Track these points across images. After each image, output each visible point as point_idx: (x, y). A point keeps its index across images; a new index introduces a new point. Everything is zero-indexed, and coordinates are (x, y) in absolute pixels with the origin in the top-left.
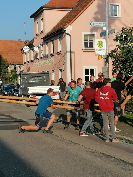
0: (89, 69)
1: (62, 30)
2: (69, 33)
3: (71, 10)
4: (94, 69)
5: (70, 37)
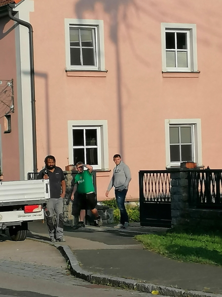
0: (84, 128)
1: (7, 11)
2: (27, 21)
4: (99, 130)
5: (30, 33)
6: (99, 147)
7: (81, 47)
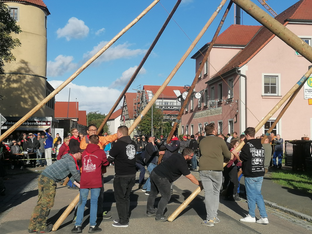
0: (270, 121)
1: (235, 70)
2: (245, 74)
3: (244, 48)
5: (245, 79)
6: (277, 129)
7: (270, 85)
